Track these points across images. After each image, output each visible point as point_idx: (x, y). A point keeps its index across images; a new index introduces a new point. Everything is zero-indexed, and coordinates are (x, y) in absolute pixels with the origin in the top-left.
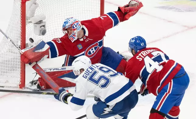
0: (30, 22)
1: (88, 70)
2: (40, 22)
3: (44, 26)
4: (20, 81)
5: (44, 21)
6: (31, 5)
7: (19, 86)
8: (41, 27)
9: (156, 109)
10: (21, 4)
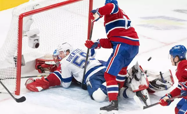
0: (25, 35)
1: (71, 55)
2: (35, 36)
3: (37, 40)
4: (16, 88)
5: (38, 35)
6: (28, 21)
7: (14, 93)
8: (35, 40)
9: (106, 71)
10: (18, 19)
